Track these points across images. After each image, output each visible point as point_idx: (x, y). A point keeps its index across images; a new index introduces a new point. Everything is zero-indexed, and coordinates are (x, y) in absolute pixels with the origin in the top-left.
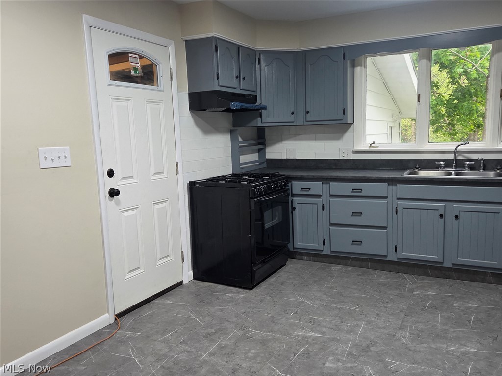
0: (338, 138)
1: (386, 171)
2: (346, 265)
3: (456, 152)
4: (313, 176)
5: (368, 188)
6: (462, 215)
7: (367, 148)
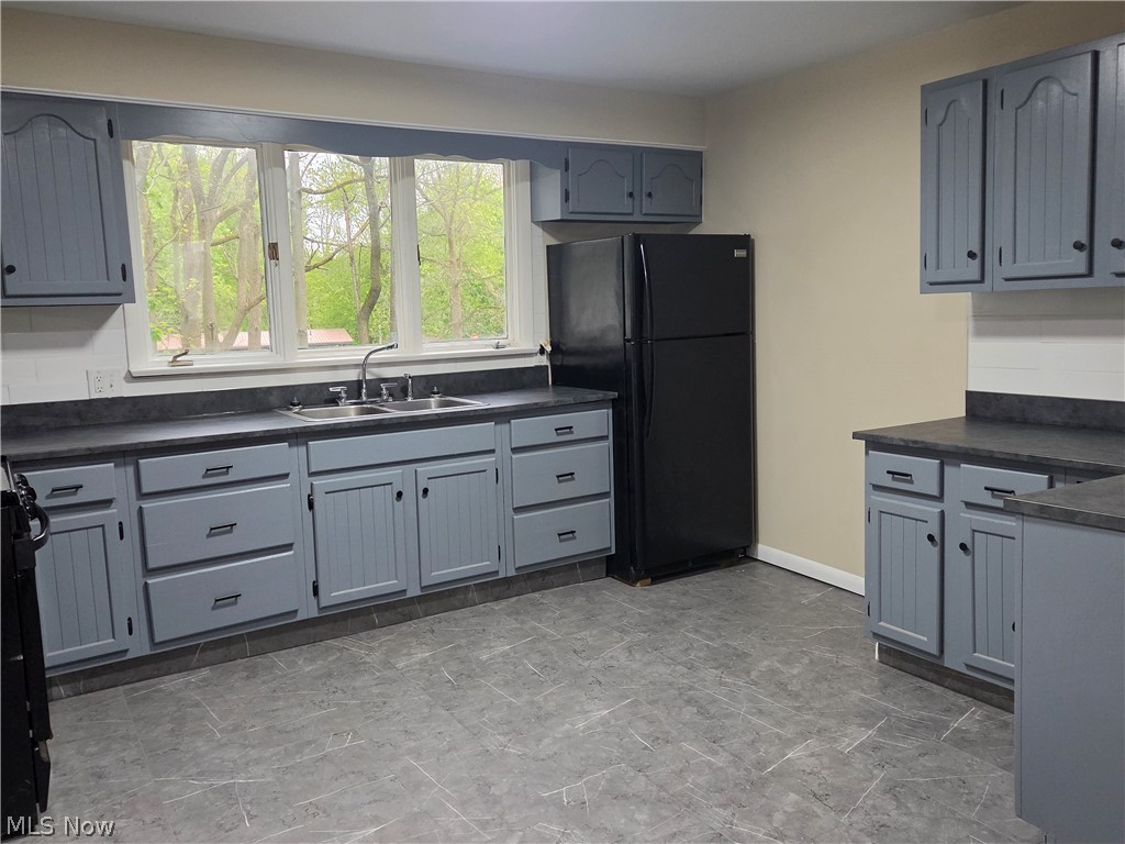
0: (81, 343)
1: (214, 420)
2: (187, 668)
3: (364, 366)
4: (89, 449)
5: (244, 461)
6: (431, 485)
7: (165, 368)
